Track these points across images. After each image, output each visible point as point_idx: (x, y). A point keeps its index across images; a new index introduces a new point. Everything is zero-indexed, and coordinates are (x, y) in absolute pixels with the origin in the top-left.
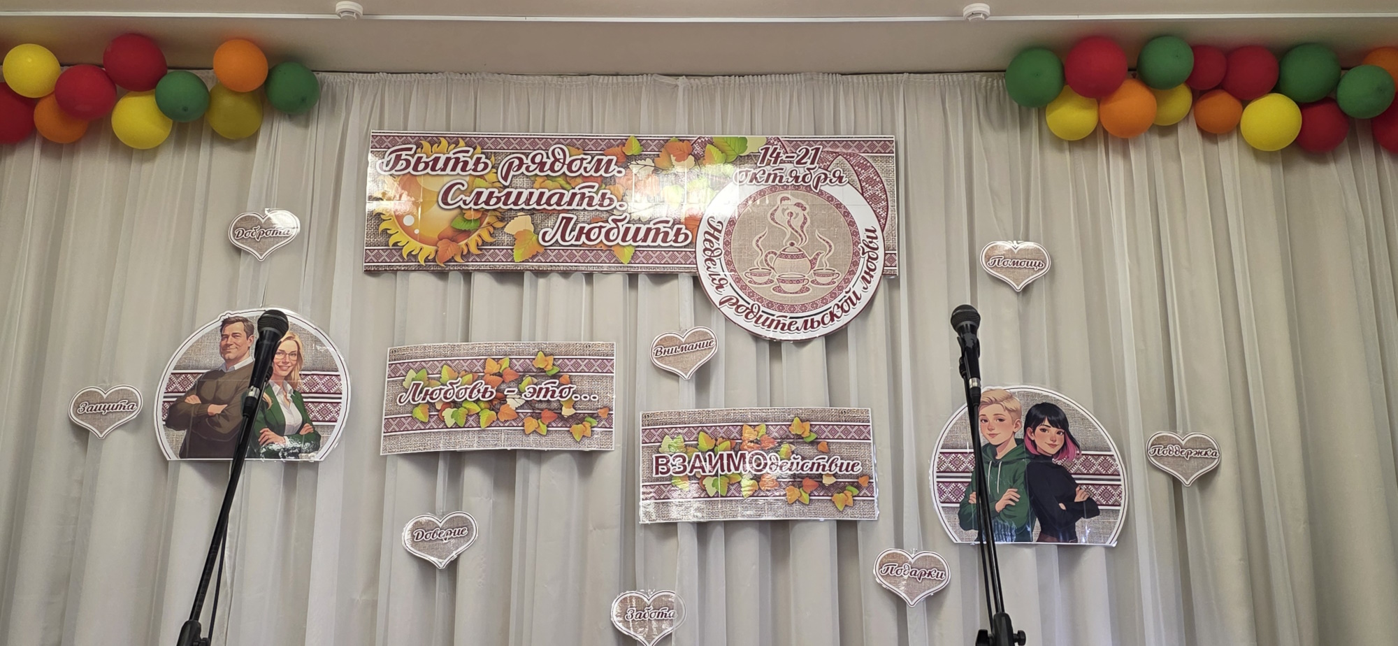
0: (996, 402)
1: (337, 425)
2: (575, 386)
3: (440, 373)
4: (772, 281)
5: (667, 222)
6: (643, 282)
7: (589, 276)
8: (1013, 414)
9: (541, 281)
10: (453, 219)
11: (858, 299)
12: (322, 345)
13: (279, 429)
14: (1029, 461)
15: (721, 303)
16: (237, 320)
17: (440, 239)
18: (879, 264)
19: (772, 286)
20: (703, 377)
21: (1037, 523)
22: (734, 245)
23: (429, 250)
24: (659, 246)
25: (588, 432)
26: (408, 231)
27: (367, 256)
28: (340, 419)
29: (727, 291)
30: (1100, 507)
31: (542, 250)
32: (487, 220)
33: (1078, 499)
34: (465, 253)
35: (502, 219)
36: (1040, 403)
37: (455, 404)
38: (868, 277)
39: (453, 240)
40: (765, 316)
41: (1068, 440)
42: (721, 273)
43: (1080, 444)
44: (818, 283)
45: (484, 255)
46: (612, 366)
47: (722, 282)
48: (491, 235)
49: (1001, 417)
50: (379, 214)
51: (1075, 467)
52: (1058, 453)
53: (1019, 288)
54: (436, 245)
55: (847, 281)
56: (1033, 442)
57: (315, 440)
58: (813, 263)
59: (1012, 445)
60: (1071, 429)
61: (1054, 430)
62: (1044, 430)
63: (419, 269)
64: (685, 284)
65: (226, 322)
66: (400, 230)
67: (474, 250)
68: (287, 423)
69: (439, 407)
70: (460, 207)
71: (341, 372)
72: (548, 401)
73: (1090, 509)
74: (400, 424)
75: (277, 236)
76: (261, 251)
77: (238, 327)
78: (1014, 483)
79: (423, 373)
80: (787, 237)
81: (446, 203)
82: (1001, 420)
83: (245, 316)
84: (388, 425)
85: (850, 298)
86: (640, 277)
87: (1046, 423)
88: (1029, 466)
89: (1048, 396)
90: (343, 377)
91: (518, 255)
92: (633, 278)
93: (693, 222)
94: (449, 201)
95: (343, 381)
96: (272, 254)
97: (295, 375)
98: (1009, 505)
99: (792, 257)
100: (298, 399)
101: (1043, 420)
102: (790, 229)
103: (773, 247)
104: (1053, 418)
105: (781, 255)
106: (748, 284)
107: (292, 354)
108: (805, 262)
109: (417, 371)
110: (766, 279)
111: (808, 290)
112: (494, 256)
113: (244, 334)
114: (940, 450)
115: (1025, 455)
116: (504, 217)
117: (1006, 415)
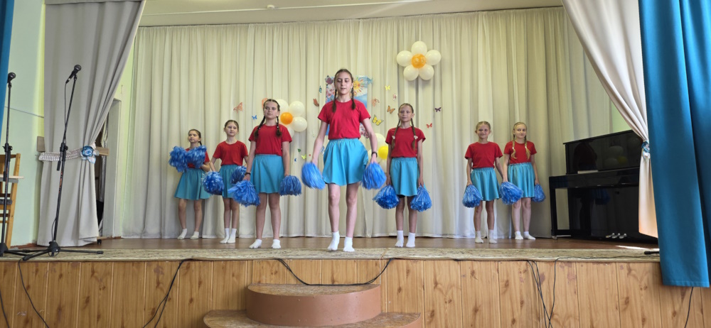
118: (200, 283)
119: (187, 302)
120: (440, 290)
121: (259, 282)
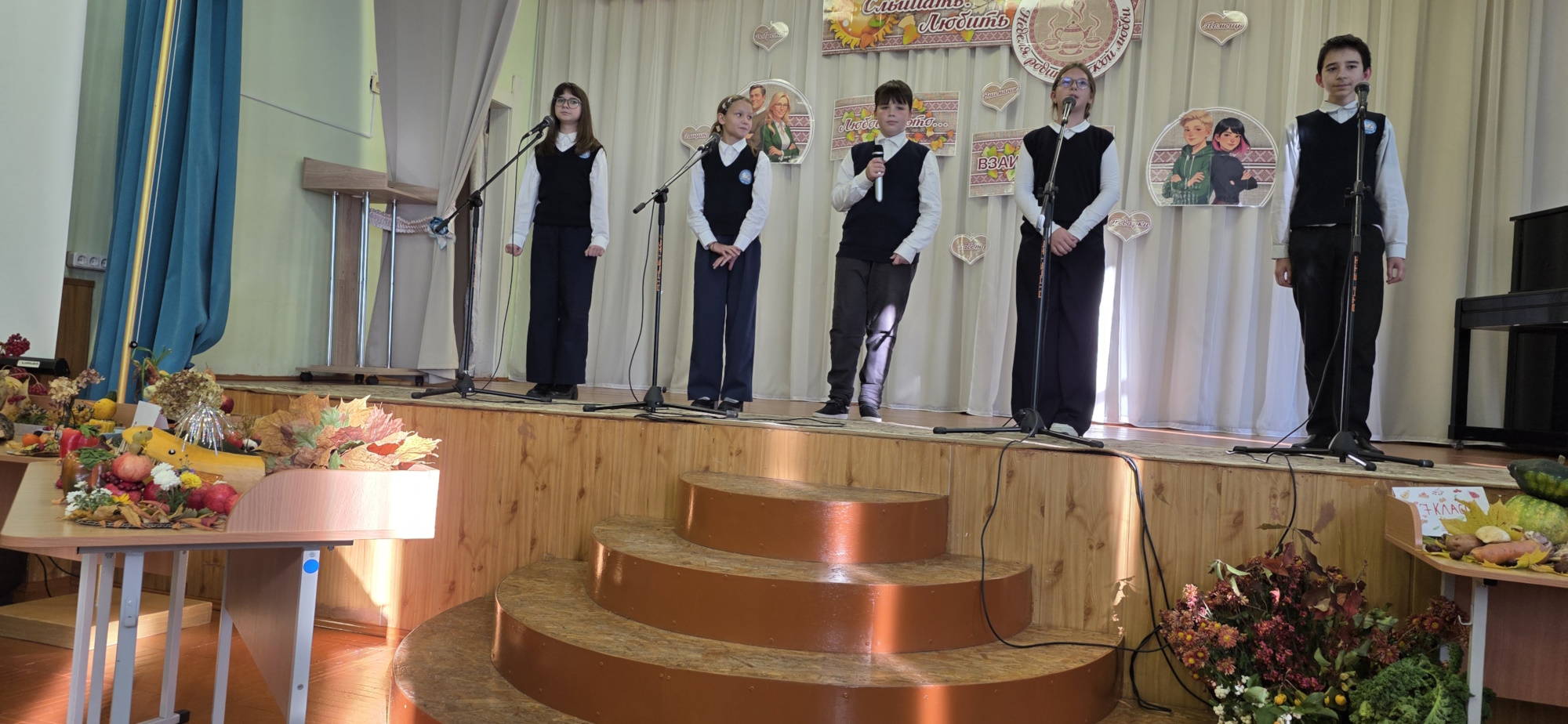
0: (1197, 118)
1: (808, 144)
2: (934, 119)
3: (861, 113)
4: (1058, 47)
5: (995, 13)
6: (979, 52)
7: (947, 50)
8: (1207, 126)
9: (919, 56)
10: (870, 22)
11: (1113, 56)
12: (800, 100)
13: (779, 147)
14: (1214, 155)
15: (1025, 63)
16: (757, 87)
17: (863, 33)
18: (1130, 32)
19: (1058, 50)
20: (1012, 109)
21: (1214, 194)
22: (1036, 25)
23: (856, 40)
24: (989, 29)
25: (941, 144)
26: (845, 29)
27: (824, 46)
28: (809, 141)
29: (1030, 56)
30: (1258, 183)
31: (919, 36)
32: (889, 20)
33: (1243, 178)
34: (876, 40)
35: (897, 19)
36: (1226, 118)
37: (868, 131)
38: (1121, 41)
39: (870, 33)
40: (1052, 70)
41: (1243, 141)
42: (1027, 44)
43: (1250, 143)
44: (1088, 47)
45: (886, 41)
46: (957, 106)
47: (1027, 50)
48: (891, 29)
49: (1199, 128)
50: (830, 21)
51: (1245, 157)
52: (1234, 149)
53: (1222, 42)
54: (860, 37)
55: (1107, 45)
56: (1218, 144)
57: (796, 153)
58: (1086, 34)
59: (1204, 145)
60: (1246, 135)
61: (1234, 135)
62: (1227, 135)
63: (851, 52)
64: (1004, 53)
65: (752, 88)
66: (841, 29)
67: (881, 39)
68: (783, 143)
69: (860, 133)
70: (874, 13)
71: (809, 115)
72: (919, 128)
73: (1252, 184)
74: (840, 143)
75: (778, 37)
76: (769, 47)
77: (758, 91)
78: (1202, 168)
79: (852, 113)
80: (1071, 17)
81: (866, 11)
82: (1199, 130)
83: (761, 84)
84: (834, 144)
85: (1108, 56)
86: (977, 50)
87: (1229, 130)
88: (1213, 158)
89: (1232, 113)
90: (810, 117)
91: (905, 41)
92: (973, 49)
93: (1011, 13)
94: (868, 10)
95: (811, 120)
96: (774, 48)
97: (787, 117)
98: (1196, 183)
99: (1073, 31)
100: (788, 130)
101: (1227, 129)
102: (1073, 13)
103: (1061, 25)
104: (1235, 127)
105: (1066, 30)
106: (1044, 51)
107: (784, 105)
108: (1081, 34)
109: (849, 112)
110: (1054, 46)
111: (1081, 52)
112: (892, 42)
113: (761, 94)
114: (1155, 150)
115: (1211, 151)
116: (898, 17)
117: (1203, 127)
118: (598, 461)
119: (575, 494)
120: (1080, 519)
121: (707, 469)
